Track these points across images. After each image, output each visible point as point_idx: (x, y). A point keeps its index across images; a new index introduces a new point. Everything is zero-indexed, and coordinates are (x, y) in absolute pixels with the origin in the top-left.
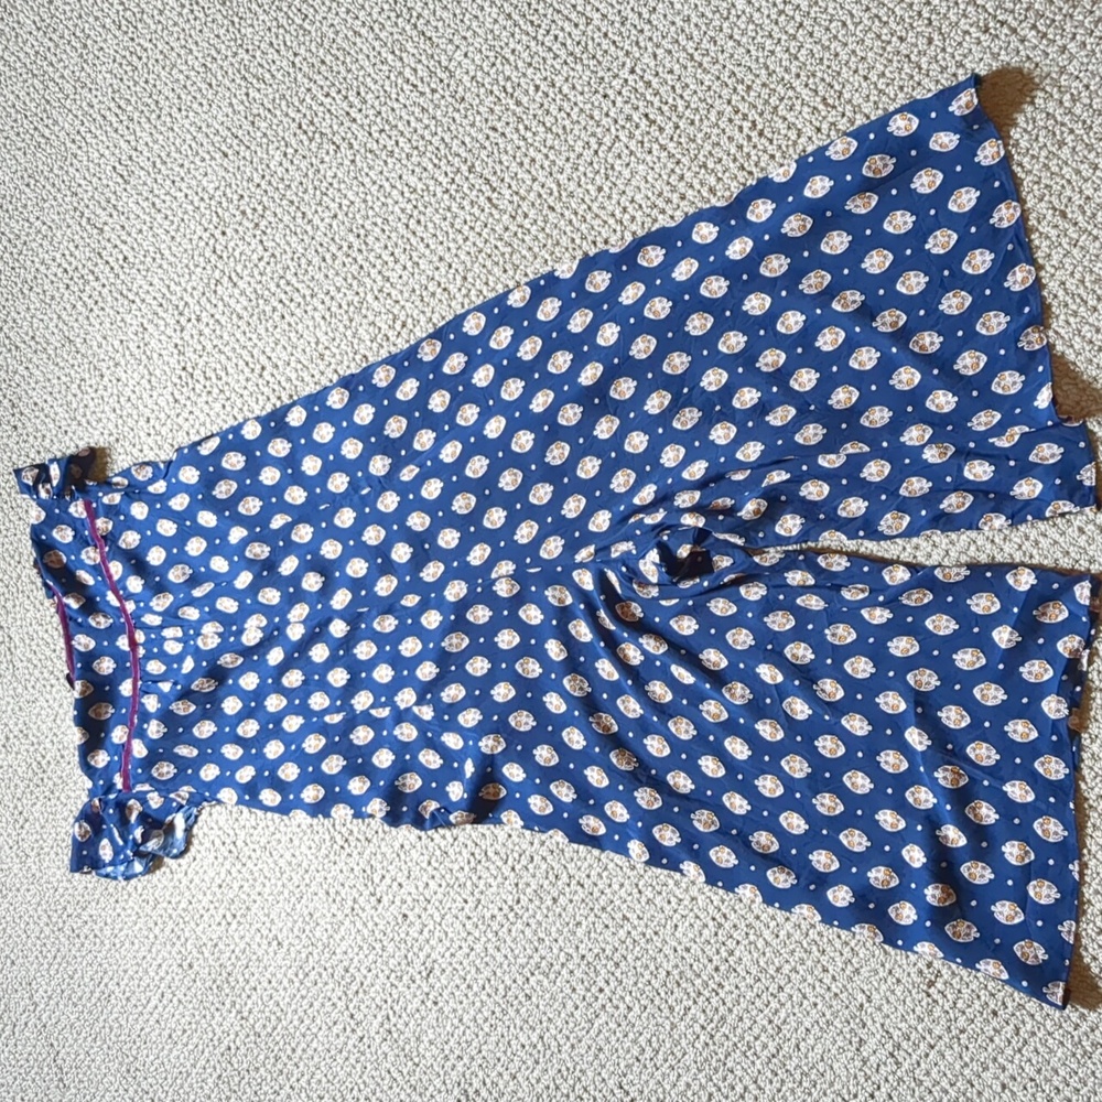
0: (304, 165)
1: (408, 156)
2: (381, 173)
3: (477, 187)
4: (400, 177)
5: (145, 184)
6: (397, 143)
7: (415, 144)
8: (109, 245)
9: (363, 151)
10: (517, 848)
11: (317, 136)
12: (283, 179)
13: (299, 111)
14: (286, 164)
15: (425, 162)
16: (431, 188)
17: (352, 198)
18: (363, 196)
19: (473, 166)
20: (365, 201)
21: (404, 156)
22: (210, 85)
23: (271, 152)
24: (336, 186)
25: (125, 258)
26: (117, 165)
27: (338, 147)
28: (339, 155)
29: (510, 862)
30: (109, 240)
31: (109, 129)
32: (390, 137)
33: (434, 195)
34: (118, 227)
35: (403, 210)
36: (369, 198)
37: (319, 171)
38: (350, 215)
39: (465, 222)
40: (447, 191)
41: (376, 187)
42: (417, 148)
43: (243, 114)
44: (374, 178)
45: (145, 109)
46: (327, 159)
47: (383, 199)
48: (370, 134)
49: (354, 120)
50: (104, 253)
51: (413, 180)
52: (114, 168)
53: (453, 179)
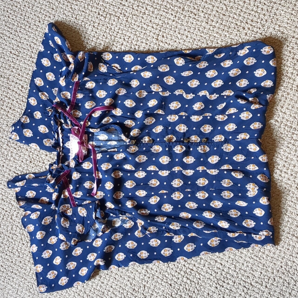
0: (104, 29)
1: (153, 12)
2: (141, 22)
3: (187, 15)
4: (151, 21)
5: (27, 54)
6: (146, 9)
7: (155, 7)
8: (13, 84)
9: (131, 16)
10: (266, 277)
11: (108, 15)
12: (94, 36)
13: (97, 8)
14: (95, 30)
15: (161, 13)
16: (166, 22)
17: (129, 35)
18: (134, 33)
19: (184, 8)
20: (135, 35)
21: (151, 13)
22: (53, 9)
23: (87, 27)
24: (120, 32)
25: (22, 87)
26: (12, 51)
27: (119, 17)
28: (120, 20)
29: (264, 284)
30: (13, 81)
31: (5, 38)
32: (143, 8)
33: (168, 24)
34: (17, 75)
35: (154, 34)
36: (137, 33)
37: (111, 29)
38: (130, 42)
39: (185, 30)
40: (174, 21)
41: (140, 28)
42: (156, 8)
43: (71, 16)
44: (138, 24)
45: (22, 26)
46: (114, 23)
47: (144, 32)
48: (133, 9)
49: (124, 5)
50: (11, 87)
51: (157, 21)
52: (11, 52)
53: (175, 16)
